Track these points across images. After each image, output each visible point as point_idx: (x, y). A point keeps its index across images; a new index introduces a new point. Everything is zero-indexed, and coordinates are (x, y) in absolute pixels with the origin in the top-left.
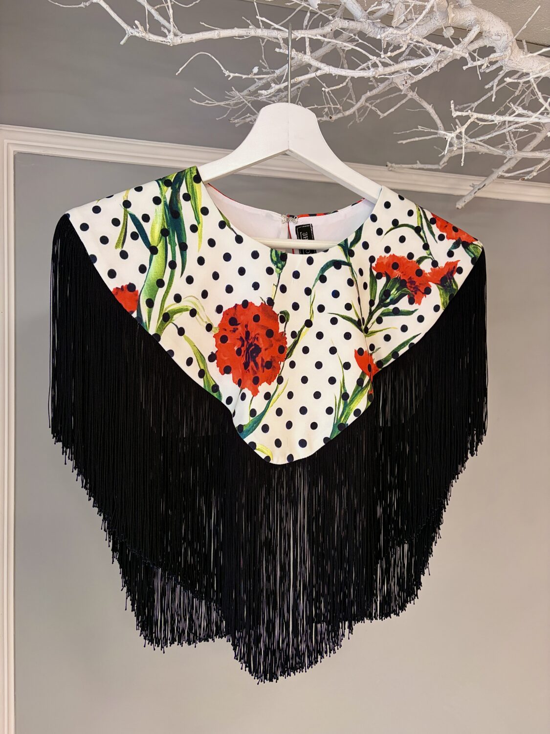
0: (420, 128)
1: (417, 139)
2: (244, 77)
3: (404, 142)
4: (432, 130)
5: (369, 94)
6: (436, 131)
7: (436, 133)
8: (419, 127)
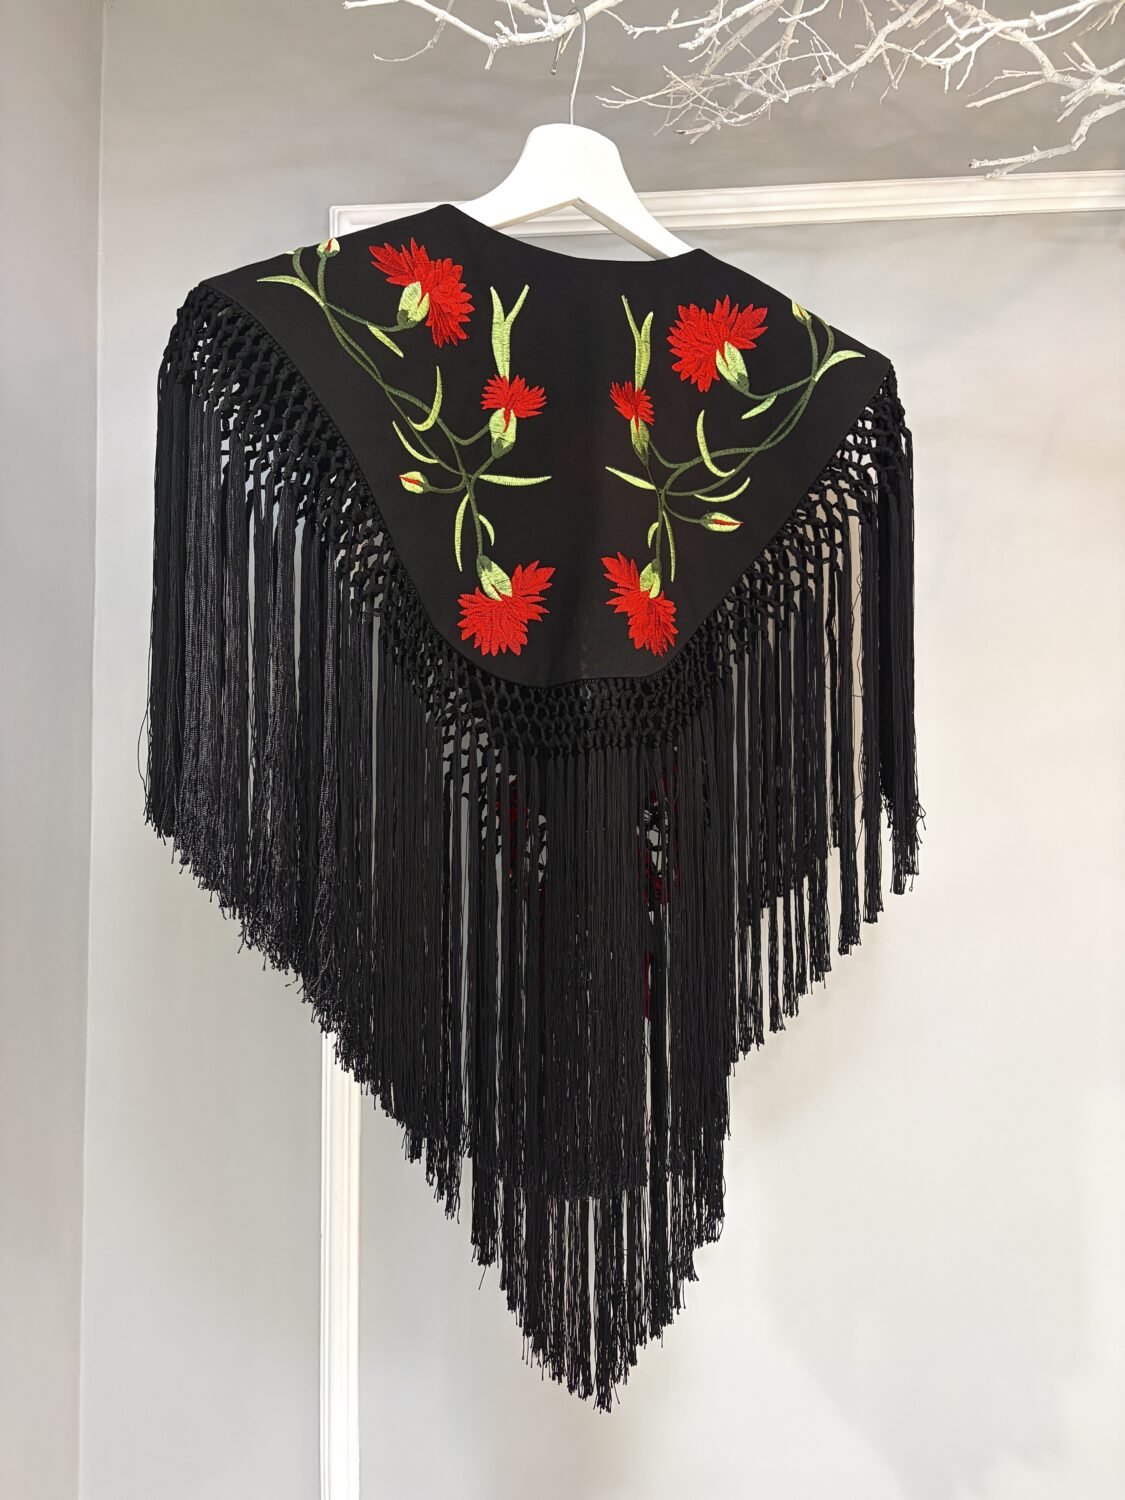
0: (1007, 73)
1: (1003, 95)
2: (659, 29)
3: (979, 104)
4: (1029, 73)
5: (891, 27)
6: (1037, 73)
7: (1039, 77)
8: (1004, 71)
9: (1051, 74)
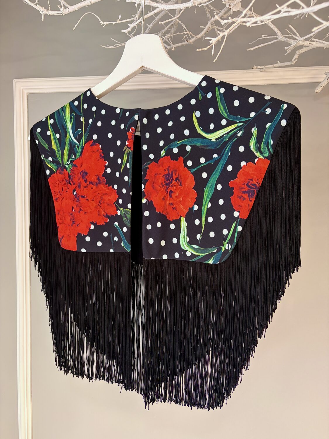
0: (263, 37)
2: (114, 23)
3: (252, 49)
4: (272, 37)
6: (275, 37)
9: (281, 38)
